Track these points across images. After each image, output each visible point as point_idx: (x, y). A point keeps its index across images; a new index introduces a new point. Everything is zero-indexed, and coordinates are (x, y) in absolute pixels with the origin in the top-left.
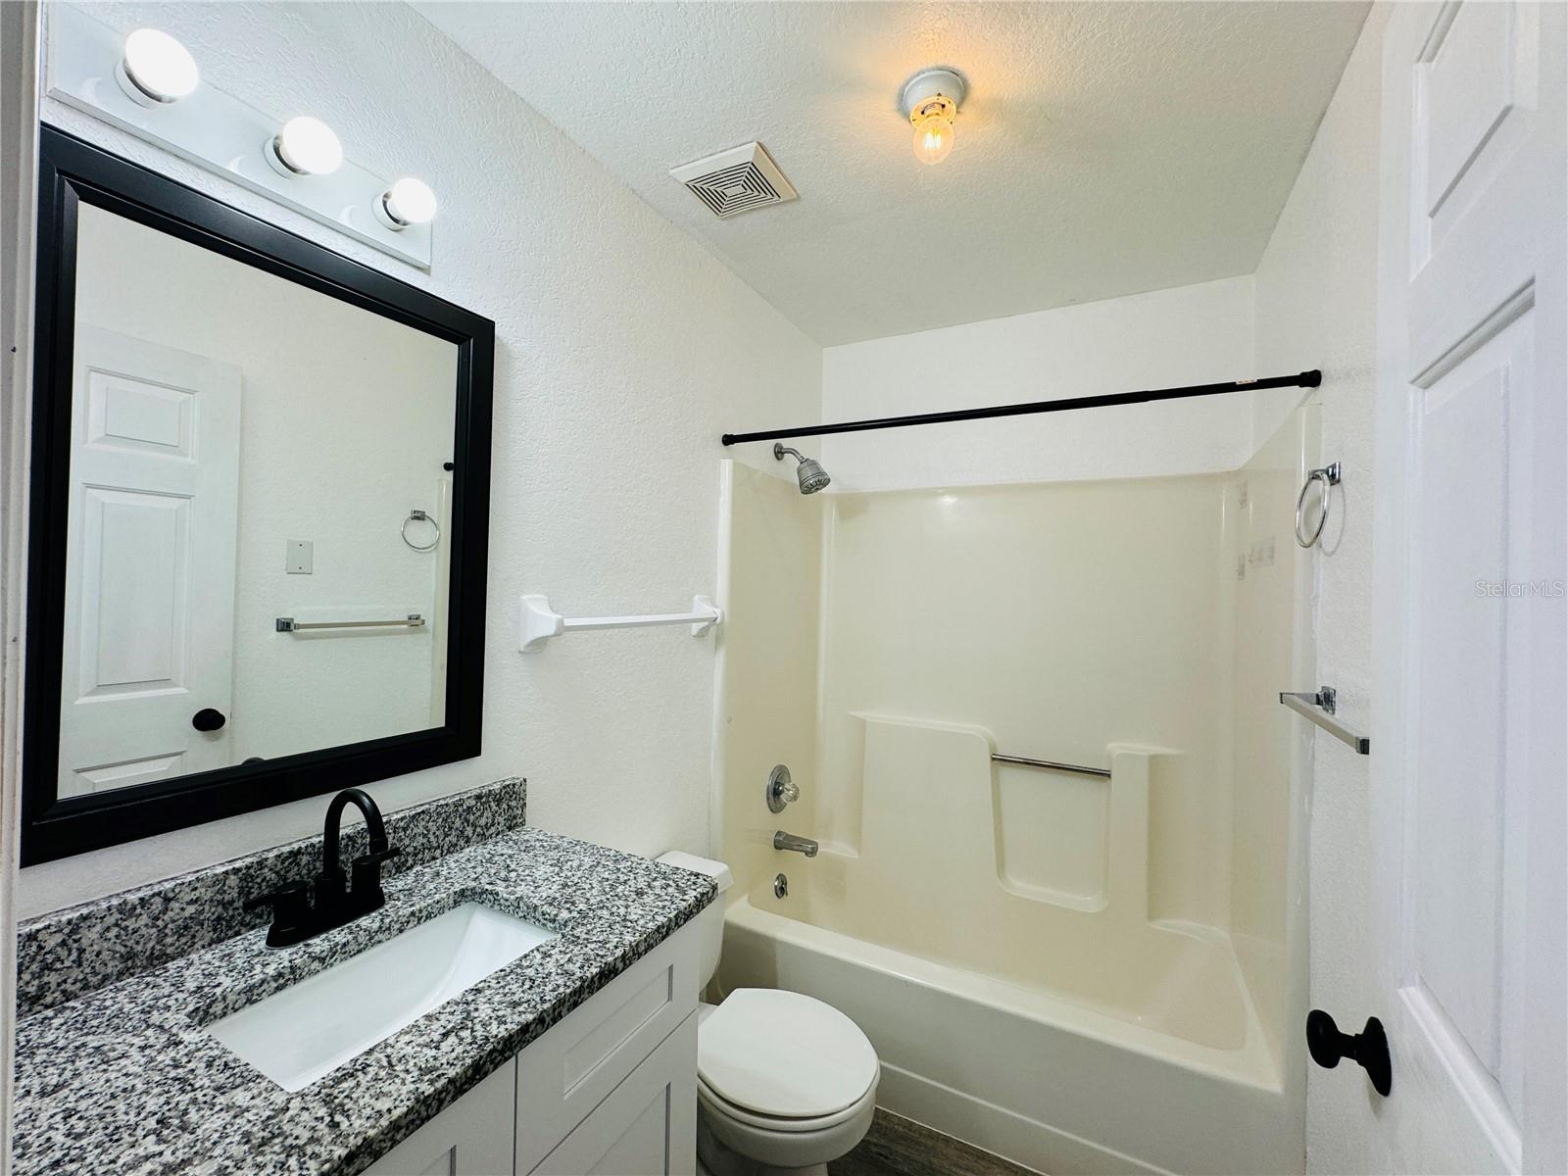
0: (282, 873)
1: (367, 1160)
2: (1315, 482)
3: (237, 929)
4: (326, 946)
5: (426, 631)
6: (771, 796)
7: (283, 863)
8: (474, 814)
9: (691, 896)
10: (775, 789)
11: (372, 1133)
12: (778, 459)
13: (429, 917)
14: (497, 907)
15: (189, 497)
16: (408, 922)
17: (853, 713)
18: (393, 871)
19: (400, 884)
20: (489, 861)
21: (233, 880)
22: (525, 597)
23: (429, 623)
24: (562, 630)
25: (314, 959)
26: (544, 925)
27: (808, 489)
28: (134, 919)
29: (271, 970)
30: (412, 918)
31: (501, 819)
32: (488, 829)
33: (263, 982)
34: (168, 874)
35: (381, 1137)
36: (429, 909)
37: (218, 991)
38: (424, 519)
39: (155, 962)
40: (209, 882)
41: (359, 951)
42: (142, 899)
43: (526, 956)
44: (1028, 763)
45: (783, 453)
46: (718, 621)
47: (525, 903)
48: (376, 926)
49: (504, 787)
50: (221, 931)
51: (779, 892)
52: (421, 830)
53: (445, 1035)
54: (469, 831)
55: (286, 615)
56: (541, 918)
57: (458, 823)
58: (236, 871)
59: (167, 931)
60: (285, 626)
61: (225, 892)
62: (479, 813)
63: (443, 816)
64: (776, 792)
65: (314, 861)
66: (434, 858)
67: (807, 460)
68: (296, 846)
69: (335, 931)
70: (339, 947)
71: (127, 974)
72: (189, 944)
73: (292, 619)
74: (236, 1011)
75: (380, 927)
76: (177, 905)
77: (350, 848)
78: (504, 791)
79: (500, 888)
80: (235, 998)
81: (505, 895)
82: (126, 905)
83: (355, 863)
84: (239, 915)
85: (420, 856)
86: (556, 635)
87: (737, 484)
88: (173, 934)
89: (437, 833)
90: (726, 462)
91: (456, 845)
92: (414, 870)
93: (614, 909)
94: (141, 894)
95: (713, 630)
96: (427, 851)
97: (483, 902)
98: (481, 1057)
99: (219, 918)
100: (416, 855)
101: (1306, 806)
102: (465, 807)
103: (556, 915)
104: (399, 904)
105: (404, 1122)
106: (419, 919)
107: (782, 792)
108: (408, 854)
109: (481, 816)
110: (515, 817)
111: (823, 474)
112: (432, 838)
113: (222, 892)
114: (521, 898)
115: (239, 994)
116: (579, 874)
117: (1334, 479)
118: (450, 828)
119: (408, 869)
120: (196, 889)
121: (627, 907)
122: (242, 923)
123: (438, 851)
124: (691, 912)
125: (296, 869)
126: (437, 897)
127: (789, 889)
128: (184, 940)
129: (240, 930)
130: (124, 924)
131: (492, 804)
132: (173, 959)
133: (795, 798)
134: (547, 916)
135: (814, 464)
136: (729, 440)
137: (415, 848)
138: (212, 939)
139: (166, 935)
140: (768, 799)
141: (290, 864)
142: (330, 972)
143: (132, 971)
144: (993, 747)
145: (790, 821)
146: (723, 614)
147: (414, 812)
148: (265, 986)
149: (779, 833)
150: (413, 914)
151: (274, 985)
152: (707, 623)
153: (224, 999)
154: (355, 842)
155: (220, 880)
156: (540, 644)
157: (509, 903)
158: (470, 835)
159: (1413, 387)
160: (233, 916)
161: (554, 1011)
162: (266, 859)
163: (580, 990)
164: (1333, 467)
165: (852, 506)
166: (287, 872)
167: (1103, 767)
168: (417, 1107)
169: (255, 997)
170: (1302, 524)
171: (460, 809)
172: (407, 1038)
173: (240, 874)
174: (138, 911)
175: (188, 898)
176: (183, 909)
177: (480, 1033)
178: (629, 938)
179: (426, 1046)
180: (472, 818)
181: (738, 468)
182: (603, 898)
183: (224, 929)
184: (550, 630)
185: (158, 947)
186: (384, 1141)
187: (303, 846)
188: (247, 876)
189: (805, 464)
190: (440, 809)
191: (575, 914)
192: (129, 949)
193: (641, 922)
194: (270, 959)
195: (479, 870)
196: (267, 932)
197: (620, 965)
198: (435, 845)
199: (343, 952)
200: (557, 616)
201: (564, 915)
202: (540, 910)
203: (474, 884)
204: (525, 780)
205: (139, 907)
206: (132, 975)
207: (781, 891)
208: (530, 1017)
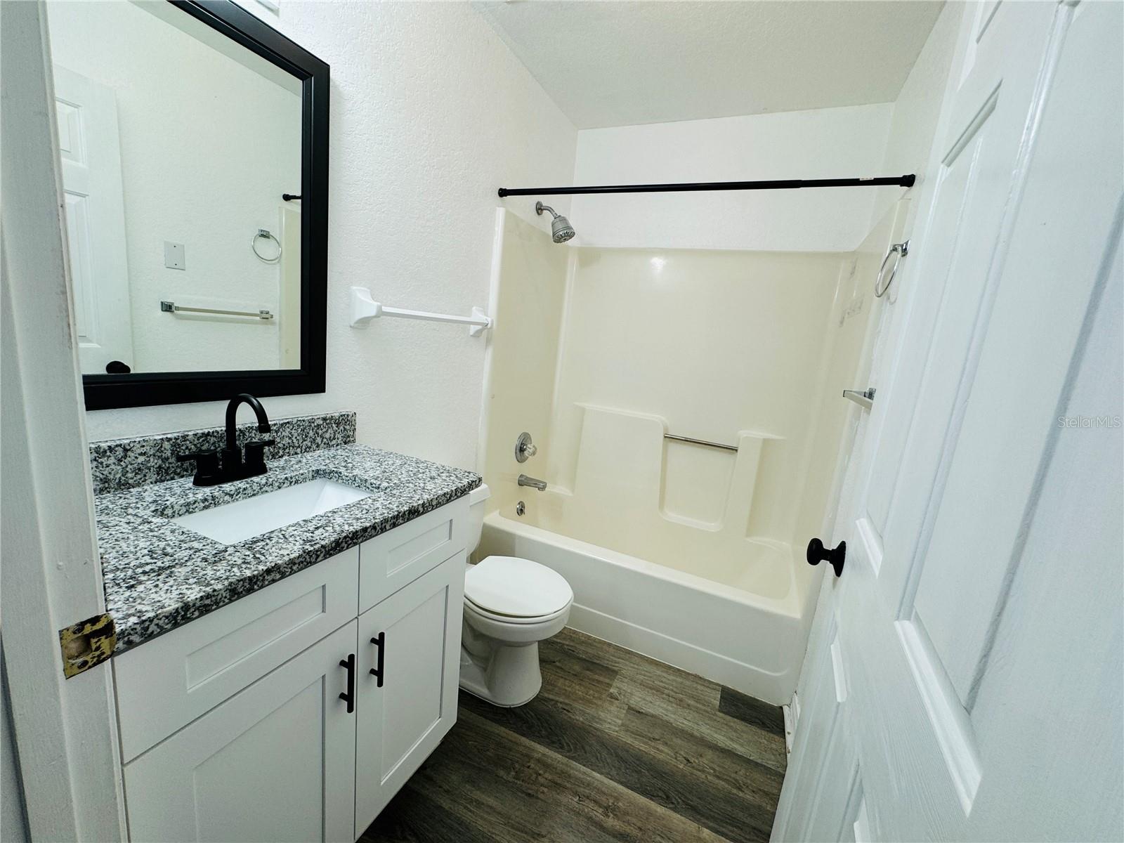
0: (199, 445)
1: (278, 576)
2: (894, 253)
3: (172, 475)
4: (233, 488)
5: (273, 323)
6: (518, 451)
7: (198, 440)
8: (322, 430)
9: (465, 482)
10: (521, 447)
11: (280, 562)
12: (539, 214)
13: (296, 482)
14: (340, 481)
15: (84, 196)
16: (284, 483)
17: (577, 403)
18: (270, 457)
19: (276, 464)
20: (334, 457)
21: (167, 445)
22: (354, 288)
23: (276, 318)
24: (381, 313)
25: (227, 494)
26: (371, 490)
27: (559, 239)
28: (106, 458)
29: (200, 496)
30: (286, 481)
31: (339, 436)
32: (331, 441)
33: (195, 502)
34: (123, 436)
35: (285, 565)
36: (297, 477)
37: (168, 503)
38: (268, 237)
39: (122, 487)
40: (151, 443)
41: (254, 495)
42: (110, 447)
43: (362, 500)
44: (686, 440)
45: (542, 210)
46: (489, 326)
47: (359, 478)
48: (264, 481)
49: (341, 416)
50: (162, 475)
51: (519, 512)
52: (287, 434)
53: (317, 528)
54: (319, 440)
55: (168, 300)
56: (370, 487)
57: (311, 433)
58: (169, 439)
59: (128, 469)
60: (168, 308)
61: (162, 452)
62: (324, 430)
63: (302, 427)
64: (522, 450)
65: (218, 442)
66: (296, 453)
67: (560, 216)
68: (206, 431)
69: (238, 482)
70: (241, 490)
71: (106, 491)
72: (142, 480)
73: (173, 304)
74: (180, 515)
75: (266, 483)
76: (133, 454)
77: (241, 437)
78: (341, 419)
79: (342, 470)
80: (179, 508)
81: (346, 474)
82: (100, 448)
83: (247, 446)
84: (173, 467)
85: (287, 451)
86: (376, 317)
87: (507, 231)
88: (132, 472)
89: (298, 438)
90: (501, 210)
91: (310, 447)
92: (284, 458)
93: (417, 484)
94: (109, 444)
95: (485, 332)
96: (291, 448)
97: (331, 478)
98: (340, 538)
99: (160, 467)
100: (284, 449)
101: (846, 462)
102: (316, 424)
103: (380, 485)
104: (277, 473)
105: (297, 561)
106: (291, 483)
107: (525, 450)
108: (279, 448)
109: (327, 432)
110: (349, 437)
111: (570, 228)
112: (295, 441)
113: (159, 450)
114: (357, 475)
115: (181, 506)
116: (393, 467)
117: (905, 251)
118: (306, 436)
119: (280, 457)
120: (144, 446)
121: (424, 483)
122: (175, 472)
123: (299, 450)
124: (465, 490)
125: (207, 444)
126: (301, 472)
127: (526, 510)
128: (139, 477)
129: (174, 477)
130: (100, 460)
131: (334, 425)
132: (133, 487)
133: (534, 453)
134: (374, 485)
135: (564, 220)
136: (503, 193)
137: (284, 445)
138: (157, 479)
139: (127, 472)
140: (516, 453)
141: (203, 441)
142: (236, 503)
143: (108, 490)
144: (666, 429)
145: (530, 469)
146: (492, 321)
147: (282, 422)
148: (197, 504)
149: (521, 476)
150: (286, 478)
151: (202, 505)
152: (480, 327)
153: (172, 507)
154: (244, 434)
155: (158, 445)
156: (364, 322)
157: (348, 479)
158: (320, 443)
159: (942, 166)
160: (169, 468)
161: (382, 524)
162: (187, 436)
163: (397, 517)
164: (907, 243)
165: (589, 257)
166: (202, 446)
167: (734, 445)
168: (304, 555)
169: (191, 510)
170: (881, 281)
171: (313, 425)
172: (294, 528)
173: (171, 442)
174: (108, 454)
175: (139, 451)
176: (136, 458)
177: (338, 529)
178: (426, 496)
179: (306, 532)
180: (320, 432)
181: (509, 216)
182: (410, 479)
183: (164, 474)
184: (373, 313)
185: (123, 478)
186: (287, 568)
187: (211, 431)
188: (176, 443)
189: (557, 219)
190: (299, 422)
191: (392, 484)
192: (105, 476)
193: (434, 490)
194: (198, 491)
195: (327, 461)
196: (192, 480)
197: (421, 509)
198: (297, 445)
199: (245, 493)
200: (376, 304)
201: (385, 484)
202: (369, 482)
203: (325, 467)
204: (355, 414)
205: (108, 451)
206: (109, 492)
207: (521, 511)
208: (368, 525)
